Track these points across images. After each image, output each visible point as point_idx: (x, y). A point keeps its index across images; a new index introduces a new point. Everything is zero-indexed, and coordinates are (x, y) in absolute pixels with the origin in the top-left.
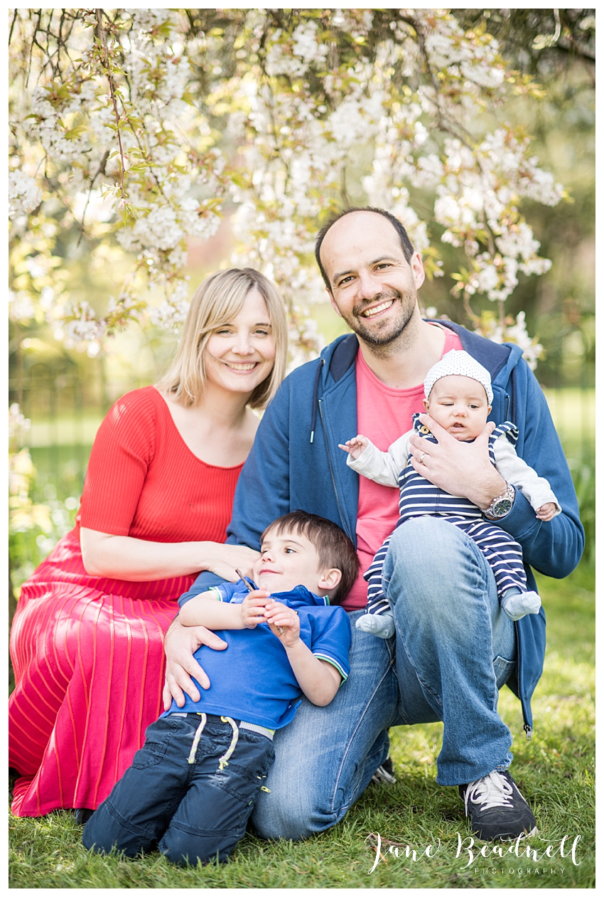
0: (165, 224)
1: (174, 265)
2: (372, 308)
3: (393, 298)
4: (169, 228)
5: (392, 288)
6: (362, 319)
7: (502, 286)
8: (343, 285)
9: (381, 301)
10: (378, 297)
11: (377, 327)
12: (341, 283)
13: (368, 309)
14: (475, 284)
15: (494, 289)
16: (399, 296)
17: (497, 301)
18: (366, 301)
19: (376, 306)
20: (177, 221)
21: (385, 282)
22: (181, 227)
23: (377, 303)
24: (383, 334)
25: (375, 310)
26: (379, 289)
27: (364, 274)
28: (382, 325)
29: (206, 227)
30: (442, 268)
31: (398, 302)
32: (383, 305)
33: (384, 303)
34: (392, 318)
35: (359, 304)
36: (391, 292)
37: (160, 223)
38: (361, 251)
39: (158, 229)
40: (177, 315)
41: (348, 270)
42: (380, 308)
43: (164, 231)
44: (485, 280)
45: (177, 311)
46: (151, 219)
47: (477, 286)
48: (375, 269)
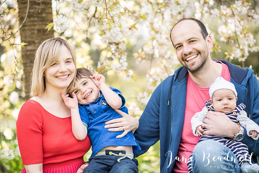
0: (117, 33)
1: (121, 49)
2: (188, 58)
3: (197, 53)
4: (118, 34)
5: (196, 50)
6: (186, 62)
7: (243, 56)
8: (178, 49)
9: (192, 55)
10: (190, 53)
11: (191, 65)
12: (177, 48)
13: (187, 58)
14: (233, 55)
15: (240, 57)
16: (199, 53)
17: (241, 62)
18: (186, 55)
19: (190, 57)
20: (121, 31)
21: (193, 47)
22: (123, 34)
23: (190, 56)
24: (193, 68)
25: (189, 59)
26: (190, 50)
27: (185, 44)
28: (193, 64)
29: (132, 33)
30: (220, 49)
31: (199, 55)
32: (193, 56)
33: (193, 55)
34: (197, 61)
35: (183, 56)
36: (196, 51)
37: (115, 33)
38: (184, 35)
39: (114, 35)
40: (122, 67)
41: (179, 43)
42: (191, 58)
43: (116, 35)
44: (237, 54)
45: (122, 66)
46: (112, 31)
47: (234, 56)
48: (190, 42)
